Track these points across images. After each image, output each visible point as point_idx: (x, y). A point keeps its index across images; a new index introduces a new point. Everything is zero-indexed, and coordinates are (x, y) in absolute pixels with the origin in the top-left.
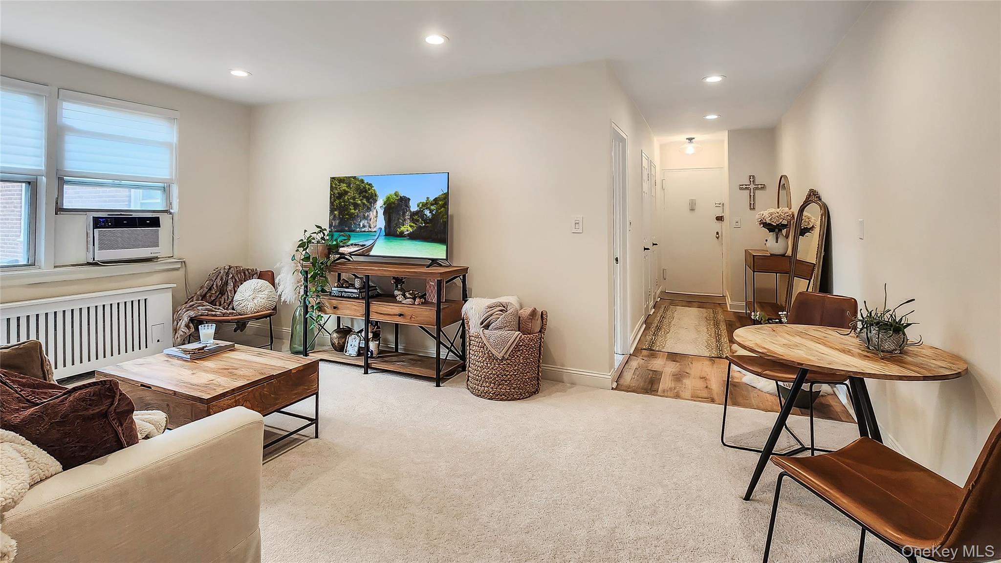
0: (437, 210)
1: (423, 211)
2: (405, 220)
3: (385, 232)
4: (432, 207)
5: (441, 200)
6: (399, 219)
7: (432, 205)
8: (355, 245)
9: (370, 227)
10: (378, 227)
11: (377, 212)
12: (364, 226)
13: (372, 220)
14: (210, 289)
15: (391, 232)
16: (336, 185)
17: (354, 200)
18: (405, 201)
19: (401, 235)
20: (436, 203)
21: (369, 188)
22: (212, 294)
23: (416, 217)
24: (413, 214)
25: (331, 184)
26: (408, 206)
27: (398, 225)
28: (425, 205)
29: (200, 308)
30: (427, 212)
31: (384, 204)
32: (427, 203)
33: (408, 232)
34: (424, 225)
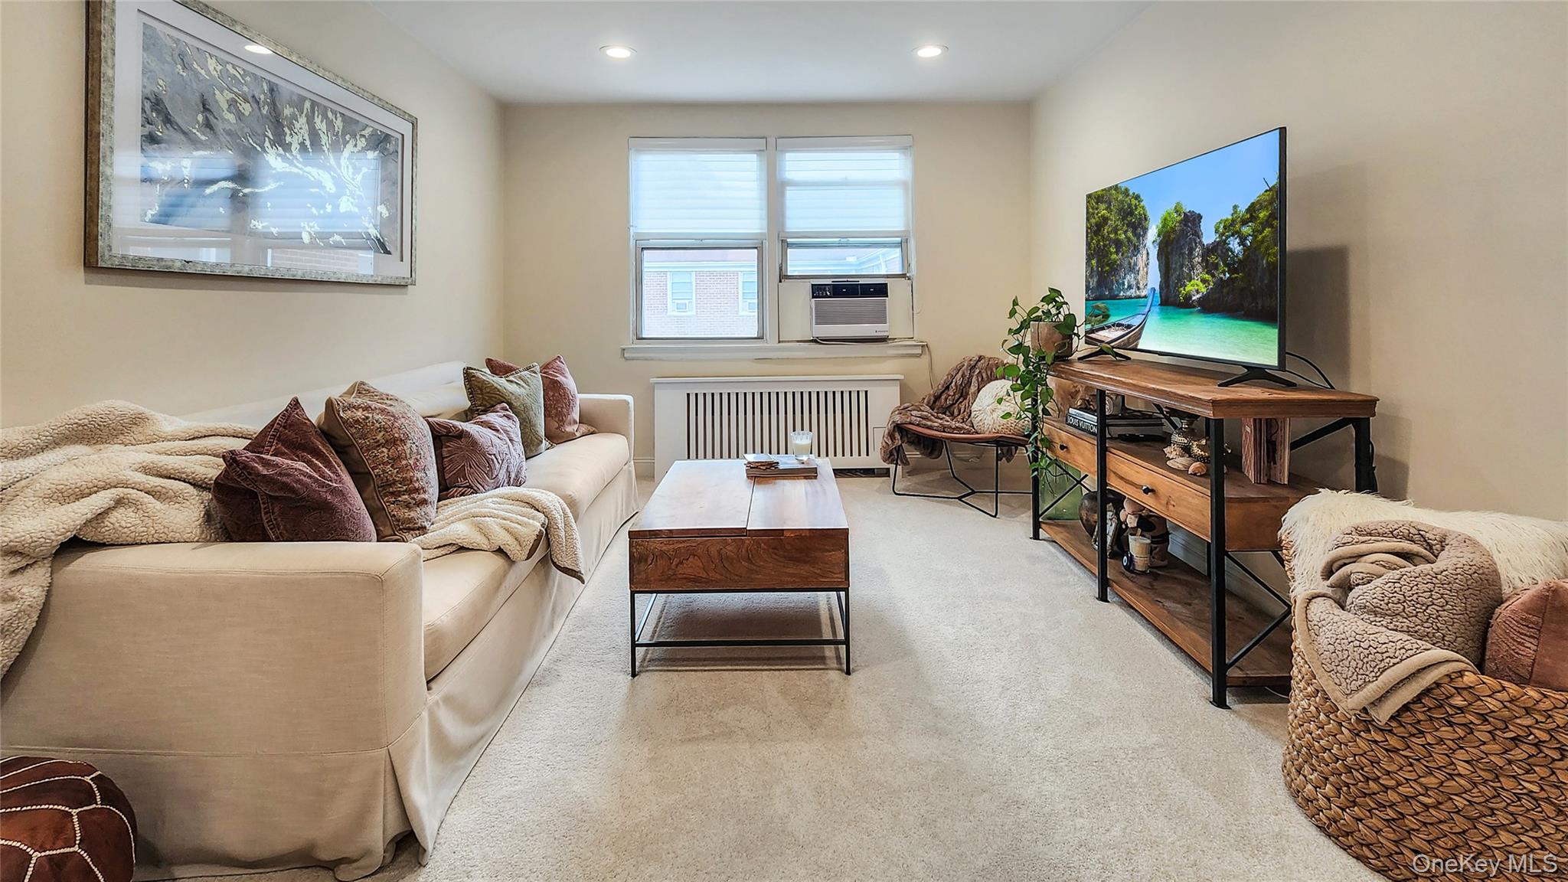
0: (1256, 232)
1: (1225, 241)
2: (1193, 267)
3: (1161, 296)
4: (1246, 230)
5: (1262, 208)
6: (1182, 266)
7: (1244, 223)
8: (1119, 325)
9: (1139, 288)
10: (1149, 287)
11: (1148, 254)
12: (1130, 287)
13: (1141, 272)
14: (947, 388)
15: (1172, 300)
16: (1093, 208)
17: (1116, 233)
18: (1192, 221)
19: (1186, 304)
20: (1253, 218)
21: (1136, 206)
22: (949, 395)
23: (1212, 259)
24: (1209, 251)
25: (1087, 207)
26: (1197, 234)
27: (1181, 281)
28: (1229, 228)
29: (914, 413)
30: (1234, 245)
31: (1159, 236)
32: (1233, 221)
33: (1198, 296)
34: (1227, 275)
